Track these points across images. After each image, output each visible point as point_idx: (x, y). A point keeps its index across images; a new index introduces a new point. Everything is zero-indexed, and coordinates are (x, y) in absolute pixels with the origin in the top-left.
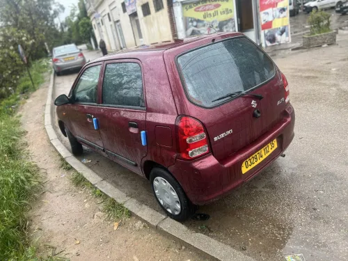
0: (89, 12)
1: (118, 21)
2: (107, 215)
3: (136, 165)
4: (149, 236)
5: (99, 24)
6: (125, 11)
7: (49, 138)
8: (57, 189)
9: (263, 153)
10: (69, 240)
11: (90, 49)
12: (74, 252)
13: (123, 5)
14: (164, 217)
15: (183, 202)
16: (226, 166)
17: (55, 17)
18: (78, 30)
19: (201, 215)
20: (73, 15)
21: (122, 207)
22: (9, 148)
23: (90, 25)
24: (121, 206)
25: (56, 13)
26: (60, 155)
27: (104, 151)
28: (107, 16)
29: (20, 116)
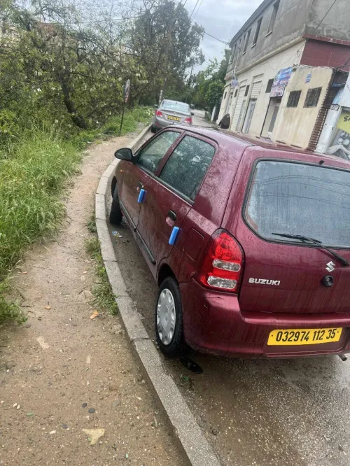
0: (228, 75)
1: (254, 100)
2: (94, 299)
3: (154, 263)
4: (119, 346)
5: (232, 93)
6: (268, 90)
7: (96, 190)
8: (68, 244)
9: (311, 335)
10: (42, 300)
11: (207, 118)
12: (39, 314)
13: (271, 82)
14: (147, 337)
15: (177, 333)
16: (247, 320)
17: (189, 66)
18: (205, 90)
19: (193, 363)
20: (209, 71)
21: (114, 300)
22: (54, 179)
23: (221, 91)
24: (113, 298)
25: (192, 62)
26: (94, 212)
27: (135, 230)
28: (245, 88)
29: (87, 155)
